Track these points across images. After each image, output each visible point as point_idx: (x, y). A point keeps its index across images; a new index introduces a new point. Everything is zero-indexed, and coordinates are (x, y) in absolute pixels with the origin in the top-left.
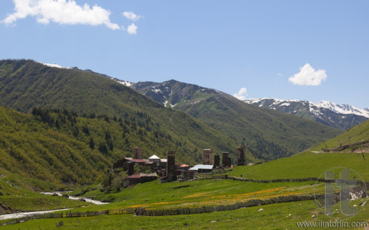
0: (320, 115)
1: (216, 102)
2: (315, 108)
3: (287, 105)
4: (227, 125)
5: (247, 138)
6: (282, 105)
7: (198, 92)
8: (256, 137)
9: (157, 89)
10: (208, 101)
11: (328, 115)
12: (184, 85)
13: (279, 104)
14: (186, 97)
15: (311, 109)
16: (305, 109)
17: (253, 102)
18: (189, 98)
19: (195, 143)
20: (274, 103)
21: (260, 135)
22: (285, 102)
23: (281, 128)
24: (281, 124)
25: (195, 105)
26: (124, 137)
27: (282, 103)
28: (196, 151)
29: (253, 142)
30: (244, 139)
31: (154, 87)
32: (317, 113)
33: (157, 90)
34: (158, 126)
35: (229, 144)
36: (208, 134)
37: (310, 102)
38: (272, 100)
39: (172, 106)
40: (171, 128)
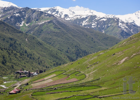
0: (126, 28)
1: (54, 24)
2: (123, 22)
3: (105, 20)
4: (59, 39)
5: (71, 48)
6: (101, 20)
7: (43, 16)
8: (76, 47)
9: (17, 13)
10: (49, 22)
11: (130, 28)
12: (34, 11)
13: (99, 20)
14: (36, 20)
15: (120, 24)
16: (116, 23)
17: (82, 17)
18: (37, 20)
19: (39, 54)
20: (96, 19)
21: (78, 45)
22: (104, 18)
23: (92, 41)
24: (92, 39)
25: (41, 25)
26: (9, 57)
27: (102, 18)
28: (39, 58)
29: (74, 50)
30: (68, 48)
31: (15, 12)
32: (123, 27)
33: (17, 15)
34: (20, 45)
35: (57, 54)
36: (46, 49)
37: (120, 19)
38: (95, 16)
39: (27, 25)
40: (27, 45)
